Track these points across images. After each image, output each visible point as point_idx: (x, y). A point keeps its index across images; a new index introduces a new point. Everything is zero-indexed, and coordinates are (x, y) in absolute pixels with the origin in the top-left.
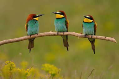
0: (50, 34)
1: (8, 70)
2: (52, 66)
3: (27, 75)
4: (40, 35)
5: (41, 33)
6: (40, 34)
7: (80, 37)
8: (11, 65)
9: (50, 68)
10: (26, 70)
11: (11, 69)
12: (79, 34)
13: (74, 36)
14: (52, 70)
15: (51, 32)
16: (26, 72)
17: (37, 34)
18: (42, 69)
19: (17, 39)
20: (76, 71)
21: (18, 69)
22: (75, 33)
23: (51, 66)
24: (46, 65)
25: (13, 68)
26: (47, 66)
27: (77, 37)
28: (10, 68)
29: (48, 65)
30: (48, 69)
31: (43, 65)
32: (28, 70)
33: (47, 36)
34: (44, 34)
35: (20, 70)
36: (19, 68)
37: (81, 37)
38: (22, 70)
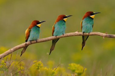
0: (76, 34)
1: (36, 69)
2: (79, 65)
3: (54, 74)
4: (66, 35)
5: (67, 34)
7: (105, 37)
8: (39, 64)
9: (76, 67)
11: (38, 68)
12: (104, 34)
13: (99, 35)
14: (78, 70)
15: (77, 33)
16: (53, 71)
17: (63, 34)
18: (69, 68)
19: (44, 39)
21: (46, 68)
22: (100, 33)
23: (77, 66)
24: (72, 64)
25: (40, 67)
26: (73, 66)
27: (103, 36)
29: (75, 64)
30: (74, 69)
31: (69, 65)
32: (55, 69)
33: (73, 36)
34: (70, 34)
36: (46, 67)
37: (106, 37)
38: (49, 69)
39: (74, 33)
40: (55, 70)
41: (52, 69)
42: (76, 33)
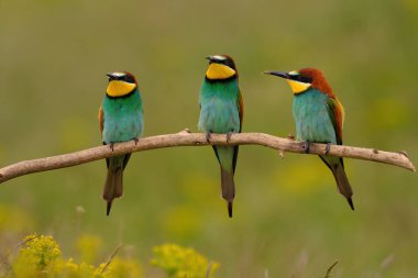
0: (182, 140)
1: (35, 266)
2: (190, 251)
4: (146, 144)
5: (149, 138)
6: (144, 141)
7: (286, 150)
8: (45, 248)
9: (179, 260)
10: (97, 265)
11: (43, 263)
12: (284, 141)
13: (265, 145)
14: (186, 268)
15: (184, 135)
16: (97, 272)
17: (136, 140)
18: (154, 261)
19: (65, 158)
20: (267, 273)
21: (70, 263)
22: (266, 135)
23: (182, 253)
24: (167, 249)
25: (50, 259)
26: (171, 253)
27: (277, 149)
28: (39, 260)
29: (175, 247)
30: (172, 264)
31: (156, 249)
32: (103, 265)
33: (169, 146)
34: (160, 141)
35: (76, 266)
36: (71, 260)
37: (288, 150)
38: (84, 265)
39: (173, 135)
40: (104, 269)
41: (91, 267)
42: (180, 137)
